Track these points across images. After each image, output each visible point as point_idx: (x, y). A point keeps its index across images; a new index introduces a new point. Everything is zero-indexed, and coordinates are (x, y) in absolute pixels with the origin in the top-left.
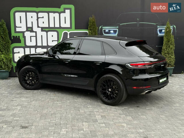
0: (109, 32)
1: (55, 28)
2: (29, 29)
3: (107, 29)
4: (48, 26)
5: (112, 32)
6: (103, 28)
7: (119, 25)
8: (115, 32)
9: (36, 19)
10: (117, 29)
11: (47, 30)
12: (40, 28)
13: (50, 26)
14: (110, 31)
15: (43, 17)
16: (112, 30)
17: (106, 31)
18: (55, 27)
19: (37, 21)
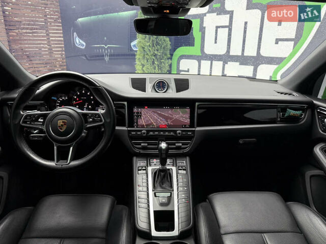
2: (215, 6)
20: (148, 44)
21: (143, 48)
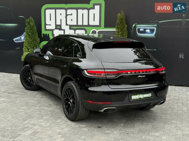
0: (144, 32)
1: (83, 26)
2: (58, 27)
3: (141, 27)
4: (76, 24)
5: (148, 31)
6: (137, 26)
7: (158, 23)
8: (152, 31)
9: (65, 16)
10: (155, 28)
11: (75, 28)
12: (69, 26)
13: (79, 24)
14: (145, 29)
15: (72, 14)
16: (148, 29)
17: (141, 30)
18: (84, 24)
19: (65, 18)
20: (31, 40)
21: (29, 42)
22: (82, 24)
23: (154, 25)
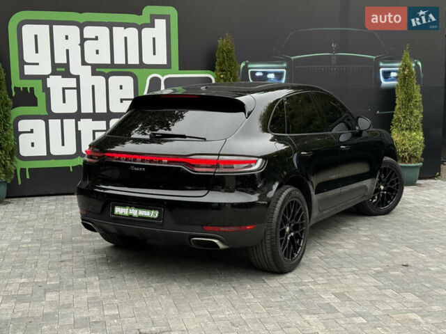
0: (264, 78)
5: (271, 76)
6: (249, 66)
7: (288, 61)
8: (279, 76)
10: (285, 70)
11: (107, 71)
13: (115, 62)
15: (96, 38)
16: (270, 73)
22: (124, 63)
23: (282, 63)
